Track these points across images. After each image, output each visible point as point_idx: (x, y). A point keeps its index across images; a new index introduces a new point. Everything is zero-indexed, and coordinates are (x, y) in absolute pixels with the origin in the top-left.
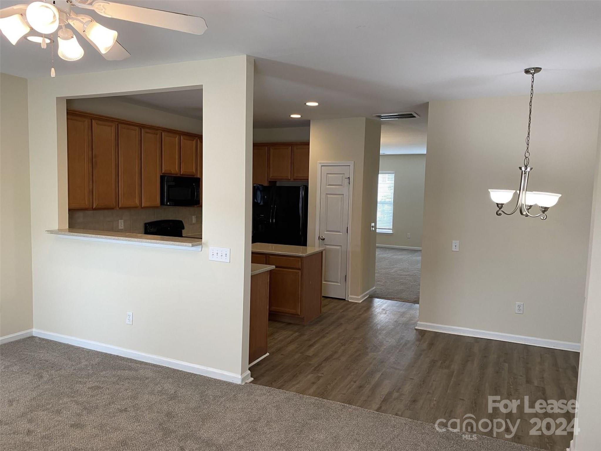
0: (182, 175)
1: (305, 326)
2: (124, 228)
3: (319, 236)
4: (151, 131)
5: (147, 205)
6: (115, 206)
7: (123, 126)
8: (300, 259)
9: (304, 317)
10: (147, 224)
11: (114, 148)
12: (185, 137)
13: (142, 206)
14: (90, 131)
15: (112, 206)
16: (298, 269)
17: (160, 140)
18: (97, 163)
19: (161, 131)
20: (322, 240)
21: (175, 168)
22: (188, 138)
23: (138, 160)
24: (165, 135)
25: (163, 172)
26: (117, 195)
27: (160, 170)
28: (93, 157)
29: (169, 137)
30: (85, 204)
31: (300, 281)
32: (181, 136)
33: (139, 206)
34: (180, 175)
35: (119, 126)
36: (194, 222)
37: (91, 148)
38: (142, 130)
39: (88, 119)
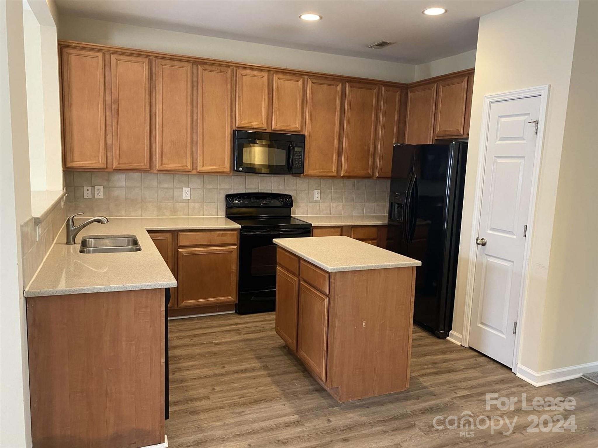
0: (273, 130)
1: (337, 404)
2: (192, 198)
3: (478, 238)
4: (214, 68)
5: (205, 169)
6: (148, 167)
7: (163, 61)
8: (326, 275)
9: (338, 387)
10: (228, 196)
11: (148, 92)
12: (281, 76)
13: (198, 171)
14: (107, 69)
15: (143, 167)
16: (324, 294)
17: (231, 80)
18: (118, 110)
19: (235, 68)
20: (481, 245)
21: (261, 121)
22: (288, 77)
23: (190, 108)
24: (242, 73)
25: (237, 125)
26: (154, 153)
27: (231, 122)
28: (113, 103)
29: (250, 75)
30: (99, 163)
31: (326, 317)
32: (275, 75)
33: (193, 169)
34: (271, 130)
35: (157, 61)
36: (317, 199)
37: (110, 92)
38: (199, 66)
39: (104, 54)
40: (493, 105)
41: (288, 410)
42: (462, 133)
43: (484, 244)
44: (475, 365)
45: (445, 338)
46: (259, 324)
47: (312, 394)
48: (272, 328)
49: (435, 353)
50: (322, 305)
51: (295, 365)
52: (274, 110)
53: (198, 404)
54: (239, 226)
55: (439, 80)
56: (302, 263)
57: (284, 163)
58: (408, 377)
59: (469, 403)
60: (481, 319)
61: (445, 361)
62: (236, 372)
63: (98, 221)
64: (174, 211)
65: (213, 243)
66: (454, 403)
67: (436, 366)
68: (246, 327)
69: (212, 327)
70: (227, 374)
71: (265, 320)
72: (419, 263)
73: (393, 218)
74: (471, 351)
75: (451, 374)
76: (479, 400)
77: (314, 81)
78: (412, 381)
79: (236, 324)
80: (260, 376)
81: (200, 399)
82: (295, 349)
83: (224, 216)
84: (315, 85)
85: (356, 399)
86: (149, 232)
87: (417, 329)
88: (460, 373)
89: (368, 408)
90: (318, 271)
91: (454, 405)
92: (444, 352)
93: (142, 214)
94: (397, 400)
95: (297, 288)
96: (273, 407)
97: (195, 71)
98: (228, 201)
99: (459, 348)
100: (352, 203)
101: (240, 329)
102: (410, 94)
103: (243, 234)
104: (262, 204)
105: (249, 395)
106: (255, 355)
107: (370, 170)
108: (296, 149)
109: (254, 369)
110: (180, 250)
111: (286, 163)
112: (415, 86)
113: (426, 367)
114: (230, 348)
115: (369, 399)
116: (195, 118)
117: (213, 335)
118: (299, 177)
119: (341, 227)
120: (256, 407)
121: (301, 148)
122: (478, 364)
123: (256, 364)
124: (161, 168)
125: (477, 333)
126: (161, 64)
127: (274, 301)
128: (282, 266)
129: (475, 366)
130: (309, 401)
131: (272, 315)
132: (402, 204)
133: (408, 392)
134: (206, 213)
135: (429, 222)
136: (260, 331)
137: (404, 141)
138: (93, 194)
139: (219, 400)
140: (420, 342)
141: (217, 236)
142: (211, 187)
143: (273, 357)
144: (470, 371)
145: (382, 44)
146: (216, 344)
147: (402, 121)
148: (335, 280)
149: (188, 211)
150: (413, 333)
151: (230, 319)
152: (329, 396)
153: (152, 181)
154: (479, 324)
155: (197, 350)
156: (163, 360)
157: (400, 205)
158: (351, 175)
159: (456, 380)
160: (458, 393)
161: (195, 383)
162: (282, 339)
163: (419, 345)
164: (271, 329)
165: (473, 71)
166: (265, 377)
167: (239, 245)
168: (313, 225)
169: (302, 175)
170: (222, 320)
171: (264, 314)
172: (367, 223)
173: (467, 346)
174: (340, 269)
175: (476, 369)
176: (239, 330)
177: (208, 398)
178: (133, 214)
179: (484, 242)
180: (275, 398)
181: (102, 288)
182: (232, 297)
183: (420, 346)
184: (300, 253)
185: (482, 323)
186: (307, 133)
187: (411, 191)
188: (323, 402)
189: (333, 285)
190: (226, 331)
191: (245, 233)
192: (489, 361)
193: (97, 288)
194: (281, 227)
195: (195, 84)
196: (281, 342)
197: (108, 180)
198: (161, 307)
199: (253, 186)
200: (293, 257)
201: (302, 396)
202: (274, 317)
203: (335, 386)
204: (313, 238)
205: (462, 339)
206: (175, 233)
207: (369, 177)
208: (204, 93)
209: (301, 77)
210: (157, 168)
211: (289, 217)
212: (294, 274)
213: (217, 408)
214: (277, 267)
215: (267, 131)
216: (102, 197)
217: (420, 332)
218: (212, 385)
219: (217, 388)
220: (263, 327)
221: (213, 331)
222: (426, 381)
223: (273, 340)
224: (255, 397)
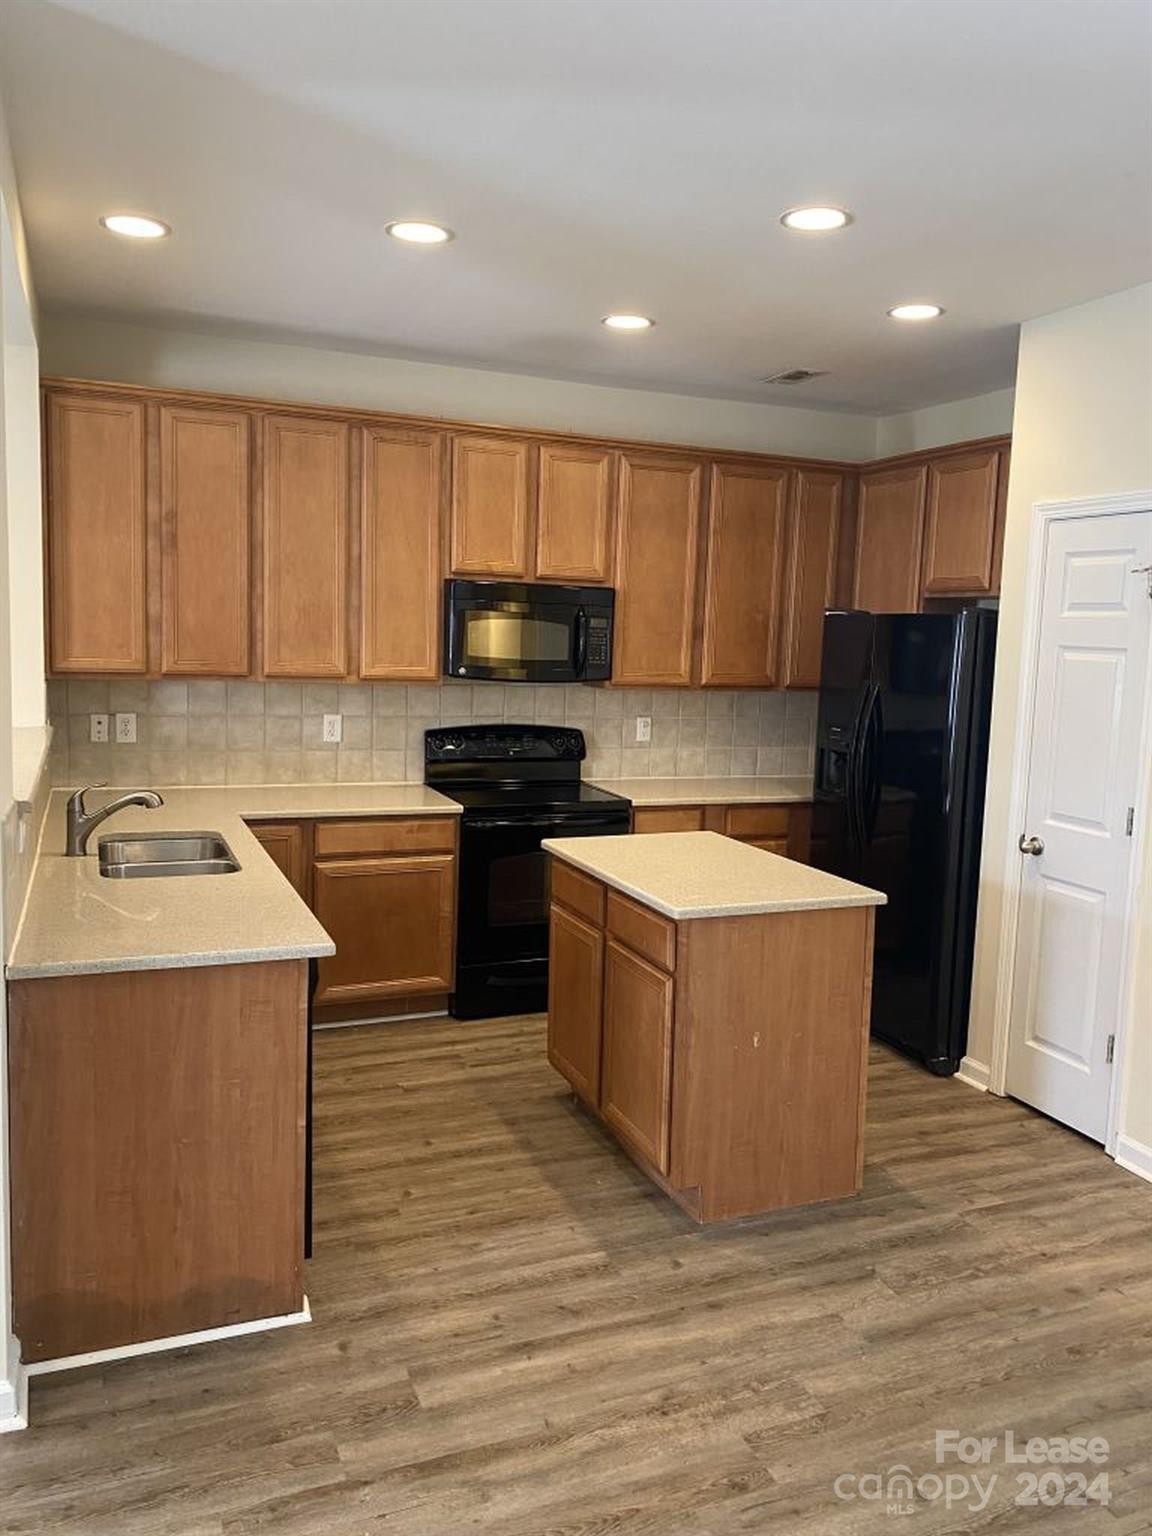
0: (538, 578)
1: (693, 1227)
2: (345, 740)
3: (1024, 836)
4: (402, 435)
5: (379, 671)
6: (244, 669)
7: (282, 421)
8: (668, 927)
9: (695, 1188)
10: (430, 734)
11: (245, 492)
12: (558, 452)
13: (361, 676)
14: (152, 440)
15: (234, 670)
16: (665, 971)
17: (441, 463)
18: (174, 537)
19: (449, 435)
20: (1030, 854)
21: (511, 557)
22: (575, 453)
23: (343, 530)
24: (466, 445)
25: (453, 569)
26: (259, 636)
27: (441, 561)
28: (163, 519)
29: (484, 451)
30: (128, 660)
31: (668, 1024)
32: (542, 449)
33: (348, 674)
34: (533, 579)
35: (267, 421)
36: (643, 739)
37: (158, 492)
38: (365, 432)
39: (146, 406)
40: (1052, 525)
41: (583, 1241)
42: (987, 585)
43: (1038, 852)
44: (1019, 1136)
45: (952, 1074)
46: (507, 1042)
47: (637, 1204)
48: (539, 1052)
49: (925, 1110)
50: (658, 998)
51: (596, 1140)
52: (540, 532)
53: (373, 1226)
54: (458, 808)
55: (931, 460)
56: (611, 898)
57: (564, 656)
58: (860, 1164)
59: (1001, 1224)
60: (1033, 1028)
61: (949, 1129)
62: (457, 1155)
63: (140, 802)
64: (302, 773)
65: (398, 847)
66: (967, 1225)
67: (930, 1139)
68: (477, 1050)
69: (394, 1050)
70: (438, 1158)
71: (521, 1034)
72: (880, 898)
73: (825, 787)
74: (1012, 1104)
75: (962, 1158)
76: (1023, 1218)
77: (637, 461)
78: (870, 1175)
79: (453, 1043)
80: (516, 1163)
81: (376, 1217)
82: (594, 1099)
83: (421, 782)
84: (636, 471)
85: (739, 1214)
86: (250, 823)
87: (884, 1052)
88: (985, 1155)
89: (767, 1235)
90: (649, 916)
91: (967, 1228)
92: (944, 1108)
93: (226, 780)
94: (834, 1217)
95: (599, 956)
96: (546, 1234)
97: (355, 443)
98: (430, 747)
99: (984, 1099)
100: (729, 748)
101: (463, 1055)
102: (864, 489)
103: (468, 827)
104: (511, 753)
105: (490, 1206)
106: (500, 1114)
107: (770, 671)
108: (593, 622)
109: (500, 1149)
110: (320, 865)
111: (570, 657)
112: (875, 472)
113: (904, 1141)
114: (441, 1100)
115: (769, 1214)
116: (355, 553)
117: (401, 1068)
118: (602, 687)
119: (702, 808)
120: (507, 1234)
121: (604, 621)
122: (1026, 1135)
123: (503, 1136)
124: (276, 670)
125: (1025, 1063)
126: (277, 428)
127: (545, 988)
128: (563, 904)
129: (1019, 1140)
130: (630, 1221)
131: (540, 1019)
132: (846, 754)
133: (861, 1200)
134: (378, 774)
135: (910, 795)
136: (510, 1059)
137: (851, 602)
138: (111, 731)
139: (420, 1218)
140: (889, 1085)
141: (408, 832)
142: (390, 712)
143: (545, 1119)
144: (1005, 1151)
145: (798, 376)
146: (407, 1090)
147: (847, 551)
148: (688, 937)
149: (336, 769)
150: (870, 1064)
151: (438, 1031)
152: (678, 1209)
153: (251, 698)
154: (1028, 1040)
155: (362, 1104)
156: (303, 1122)
157: (841, 756)
158: (726, 681)
159: (972, 1172)
160: (976, 1200)
161: (364, 1180)
162: (565, 1077)
163: (888, 1090)
164: (537, 1055)
165: (1007, 441)
166: (527, 1166)
167: (458, 853)
168: (634, 804)
169: (607, 683)
170: (419, 1033)
171: (519, 1017)
172: (765, 797)
173: (1003, 1095)
174: (699, 912)
175: (1021, 1147)
176: (462, 1058)
177: (394, 1213)
178: (205, 779)
179: (1037, 846)
180: (550, 1212)
181: (170, 960)
182: (441, 977)
183: (890, 1093)
184: (605, 873)
185: (1036, 1038)
186: (618, 585)
187: (867, 721)
188: (662, 1222)
189: (683, 950)
190: (431, 1059)
191: (473, 824)
192: (1054, 1129)
193: (161, 960)
194: (556, 809)
195: (355, 472)
196: (561, 1084)
197: (148, 699)
198: (298, 1001)
199: (491, 711)
200: (589, 882)
201: (613, 1209)
202: (545, 1025)
203: (690, 1183)
204: (636, 836)
205: (989, 1076)
206: (309, 825)
207: (768, 687)
208: (376, 493)
209: (607, 453)
210: (266, 670)
211: (575, 784)
212: (592, 923)
213: (416, 1236)
214: (552, 907)
215: (525, 580)
216: (132, 738)
217: (892, 1061)
218: (403, 1186)
219: (415, 1192)
220: (517, 1050)
221: (398, 1060)
222: (903, 1175)
223: (542, 1081)
224: (505, 1211)
